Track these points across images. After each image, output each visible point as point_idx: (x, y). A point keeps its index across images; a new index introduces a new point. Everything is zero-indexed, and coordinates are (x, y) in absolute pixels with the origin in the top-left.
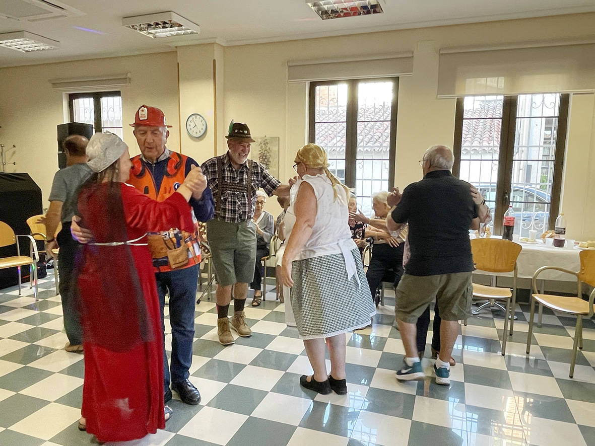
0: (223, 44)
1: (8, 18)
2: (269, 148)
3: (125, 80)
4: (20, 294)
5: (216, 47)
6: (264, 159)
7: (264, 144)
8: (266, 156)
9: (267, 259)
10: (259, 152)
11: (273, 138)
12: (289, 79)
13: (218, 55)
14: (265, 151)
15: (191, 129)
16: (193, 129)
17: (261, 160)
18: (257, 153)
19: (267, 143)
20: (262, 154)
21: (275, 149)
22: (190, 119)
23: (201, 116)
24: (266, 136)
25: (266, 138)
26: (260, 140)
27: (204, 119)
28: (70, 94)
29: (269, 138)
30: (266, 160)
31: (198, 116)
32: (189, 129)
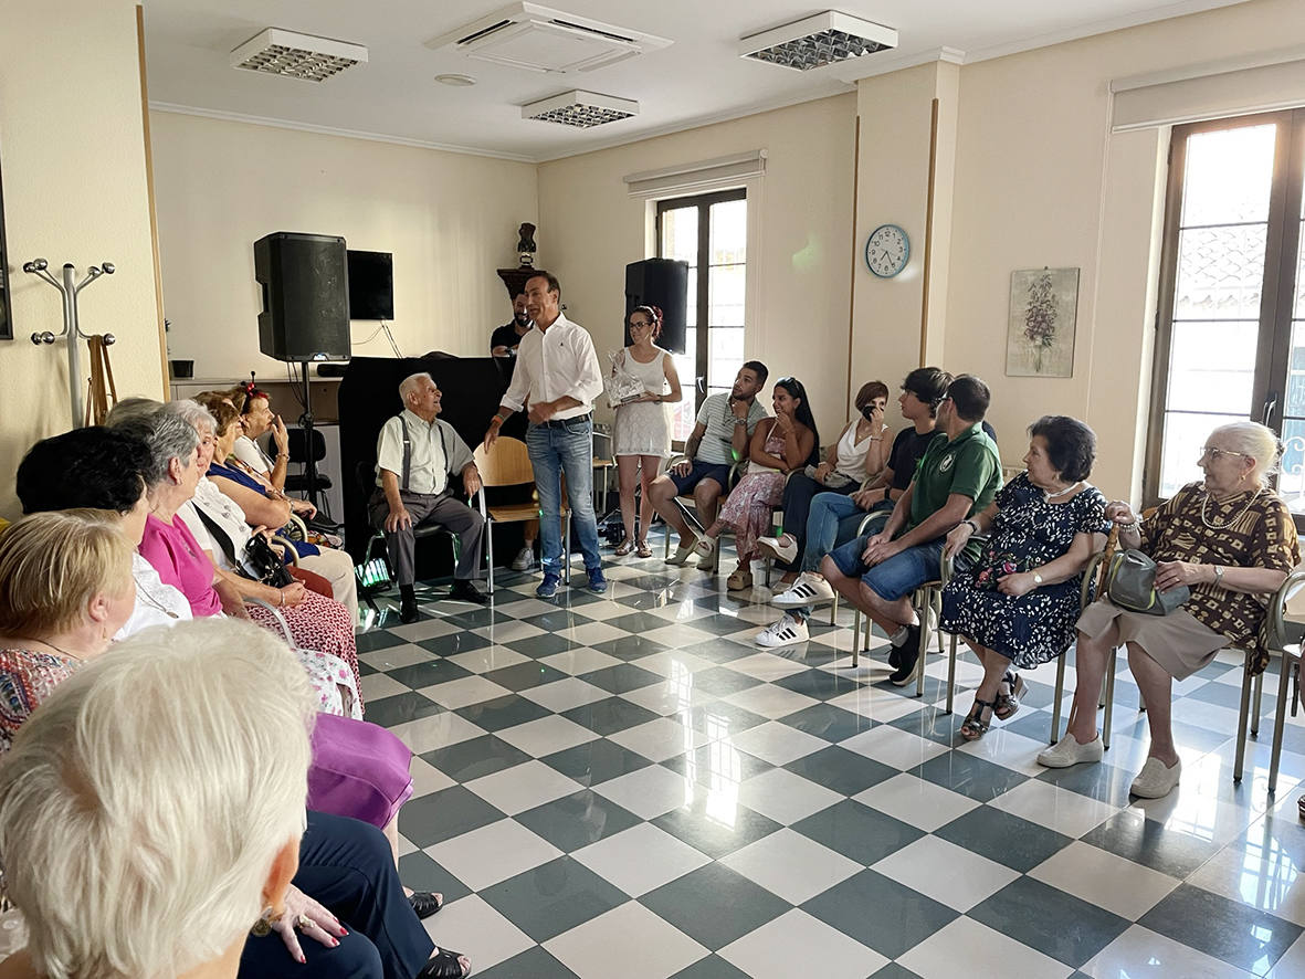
0: (961, 63)
1: (548, 70)
2: (1053, 297)
3: (754, 162)
5: (940, 70)
6: (1041, 323)
7: (1042, 286)
8: (1043, 316)
10: (1029, 307)
11: (1065, 270)
12: (1112, 126)
13: (945, 89)
14: (1042, 303)
15: (875, 260)
16: (879, 262)
17: (1032, 324)
18: (1023, 308)
19: (1050, 285)
20: (1035, 310)
21: (1067, 297)
22: (875, 239)
23: (898, 228)
24: (1046, 268)
25: (1048, 272)
26: (1031, 279)
27: (906, 237)
28: (659, 203)
29: (1055, 272)
30: (1044, 325)
31: (892, 231)
32: (871, 262)
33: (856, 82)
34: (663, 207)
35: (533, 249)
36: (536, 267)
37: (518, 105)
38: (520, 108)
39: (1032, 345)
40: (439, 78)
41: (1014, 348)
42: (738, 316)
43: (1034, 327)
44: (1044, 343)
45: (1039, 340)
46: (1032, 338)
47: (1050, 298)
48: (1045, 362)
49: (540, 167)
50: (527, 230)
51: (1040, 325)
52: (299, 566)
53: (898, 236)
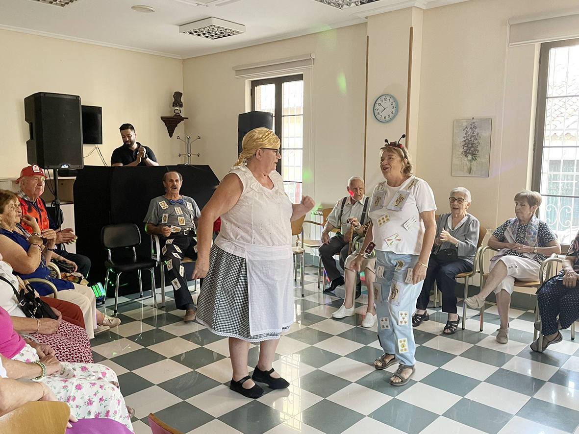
0: (424, 8)
1: (198, 5)
2: (478, 134)
3: (309, 61)
4: (195, 290)
5: (414, 11)
6: (470, 148)
7: (471, 128)
8: (472, 144)
9: (470, 276)
10: (464, 139)
11: (484, 119)
12: (510, 43)
13: (416, 21)
14: (471, 137)
15: (379, 113)
16: (381, 114)
17: (466, 148)
18: (460, 140)
19: (476, 128)
20: (467, 141)
21: (485, 134)
22: (379, 101)
23: (391, 96)
24: (473, 118)
25: (474, 120)
26: (465, 124)
27: (395, 101)
28: (252, 81)
29: (478, 120)
30: (473, 149)
31: (388, 98)
32: (376, 114)
33: (366, 18)
34: (255, 84)
35: (181, 106)
36: (183, 115)
37: (178, 25)
38: (178, 27)
39: (466, 159)
40: (134, 7)
41: (456, 161)
42: (299, 143)
43: (467, 150)
44: (472, 159)
45: (470, 157)
46: (466, 156)
47: (475, 134)
48: (474, 168)
49: (184, 61)
50: (178, 95)
51: (471, 149)
52: (59, 298)
53: (392, 100)
